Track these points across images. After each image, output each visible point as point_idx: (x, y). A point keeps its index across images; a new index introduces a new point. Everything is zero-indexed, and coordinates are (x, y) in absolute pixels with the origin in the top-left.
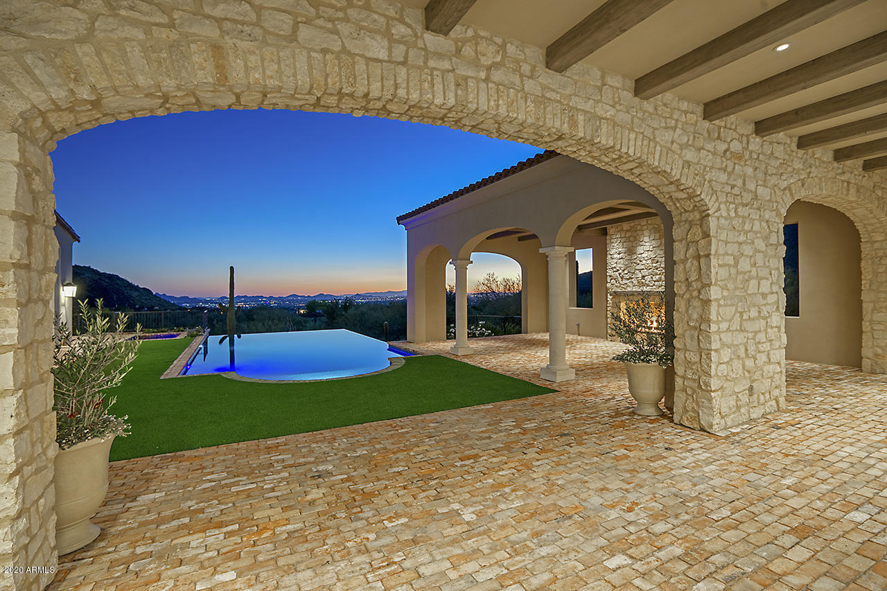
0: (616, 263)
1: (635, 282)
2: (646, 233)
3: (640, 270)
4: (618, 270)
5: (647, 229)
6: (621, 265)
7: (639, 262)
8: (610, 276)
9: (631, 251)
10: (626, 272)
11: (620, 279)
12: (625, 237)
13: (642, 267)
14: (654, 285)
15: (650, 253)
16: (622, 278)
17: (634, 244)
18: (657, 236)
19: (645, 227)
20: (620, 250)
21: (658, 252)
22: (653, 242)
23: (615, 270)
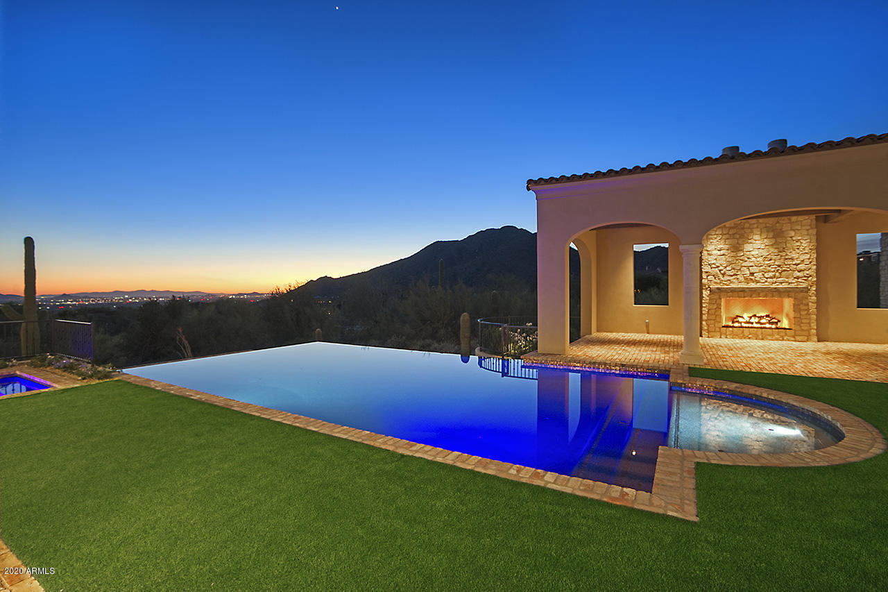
0: (716, 259)
1: (741, 279)
2: (757, 231)
3: (748, 267)
4: (718, 267)
5: (757, 227)
6: (722, 261)
7: (746, 259)
8: (707, 272)
9: (736, 248)
10: (728, 268)
11: (721, 276)
12: (728, 234)
13: (751, 264)
14: (766, 282)
15: (761, 250)
16: (723, 275)
17: (740, 242)
18: (771, 235)
19: (755, 226)
20: (722, 246)
21: (772, 250)
22: (766, 240)
23: (714, 266)
